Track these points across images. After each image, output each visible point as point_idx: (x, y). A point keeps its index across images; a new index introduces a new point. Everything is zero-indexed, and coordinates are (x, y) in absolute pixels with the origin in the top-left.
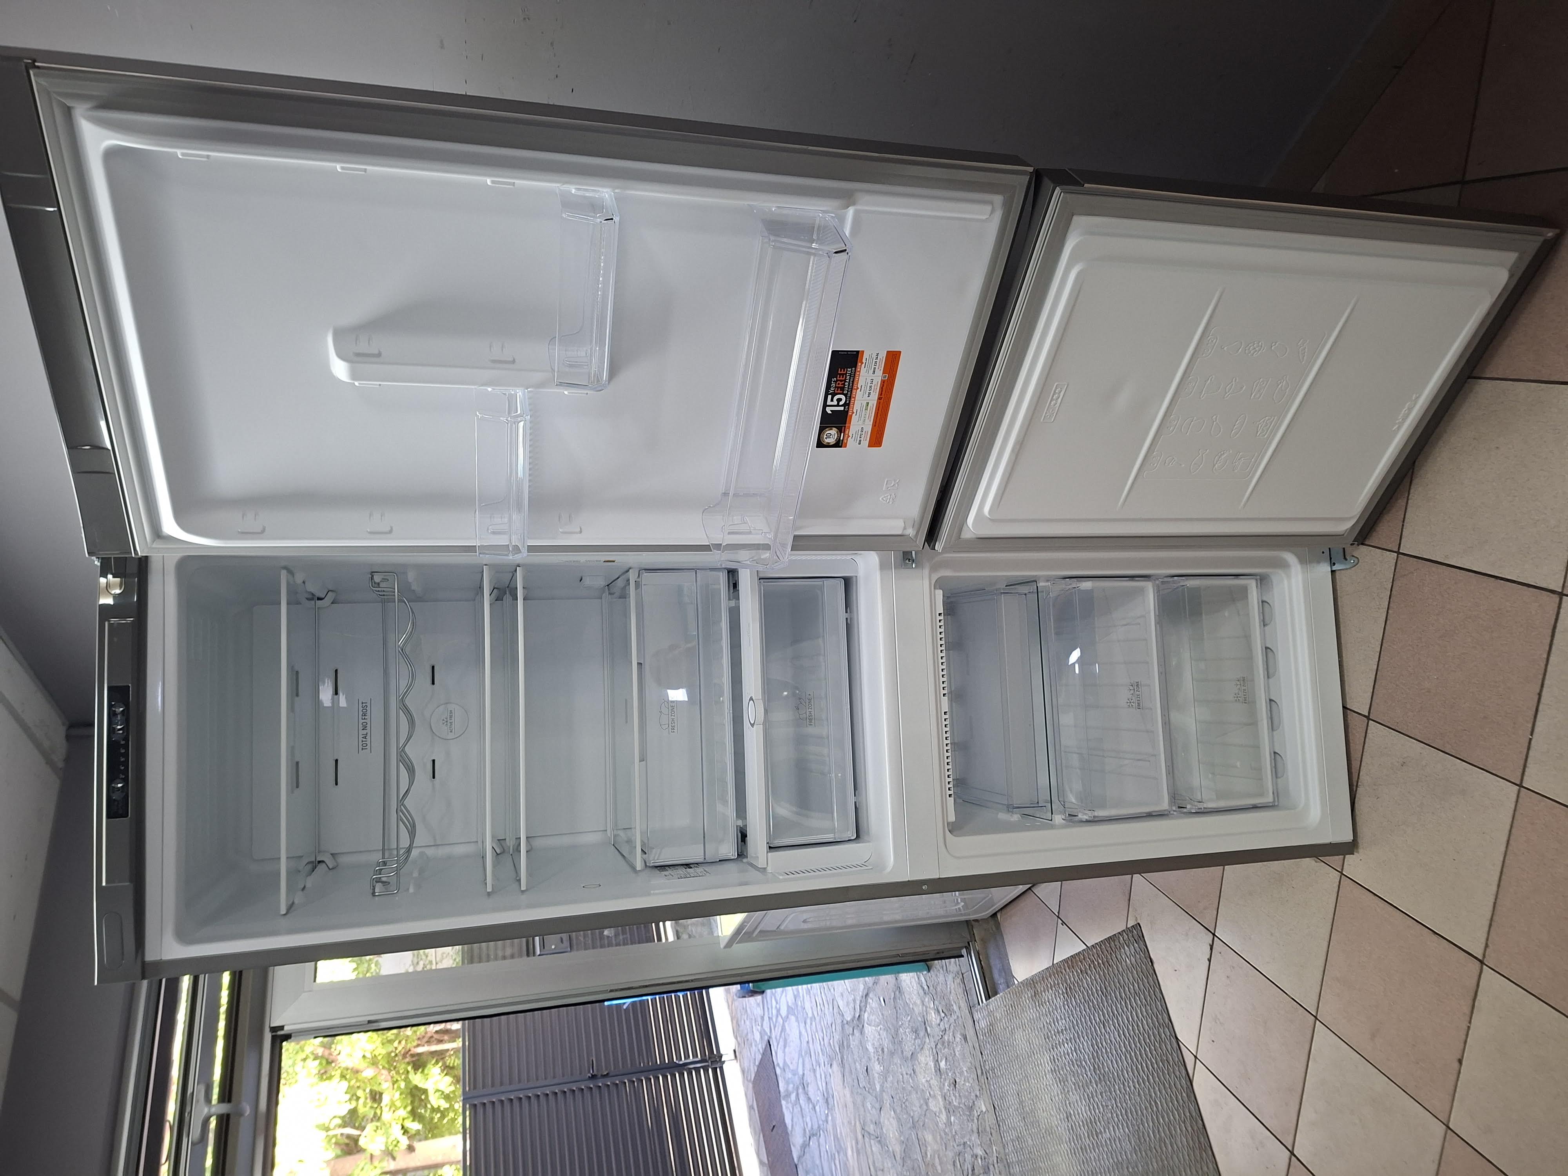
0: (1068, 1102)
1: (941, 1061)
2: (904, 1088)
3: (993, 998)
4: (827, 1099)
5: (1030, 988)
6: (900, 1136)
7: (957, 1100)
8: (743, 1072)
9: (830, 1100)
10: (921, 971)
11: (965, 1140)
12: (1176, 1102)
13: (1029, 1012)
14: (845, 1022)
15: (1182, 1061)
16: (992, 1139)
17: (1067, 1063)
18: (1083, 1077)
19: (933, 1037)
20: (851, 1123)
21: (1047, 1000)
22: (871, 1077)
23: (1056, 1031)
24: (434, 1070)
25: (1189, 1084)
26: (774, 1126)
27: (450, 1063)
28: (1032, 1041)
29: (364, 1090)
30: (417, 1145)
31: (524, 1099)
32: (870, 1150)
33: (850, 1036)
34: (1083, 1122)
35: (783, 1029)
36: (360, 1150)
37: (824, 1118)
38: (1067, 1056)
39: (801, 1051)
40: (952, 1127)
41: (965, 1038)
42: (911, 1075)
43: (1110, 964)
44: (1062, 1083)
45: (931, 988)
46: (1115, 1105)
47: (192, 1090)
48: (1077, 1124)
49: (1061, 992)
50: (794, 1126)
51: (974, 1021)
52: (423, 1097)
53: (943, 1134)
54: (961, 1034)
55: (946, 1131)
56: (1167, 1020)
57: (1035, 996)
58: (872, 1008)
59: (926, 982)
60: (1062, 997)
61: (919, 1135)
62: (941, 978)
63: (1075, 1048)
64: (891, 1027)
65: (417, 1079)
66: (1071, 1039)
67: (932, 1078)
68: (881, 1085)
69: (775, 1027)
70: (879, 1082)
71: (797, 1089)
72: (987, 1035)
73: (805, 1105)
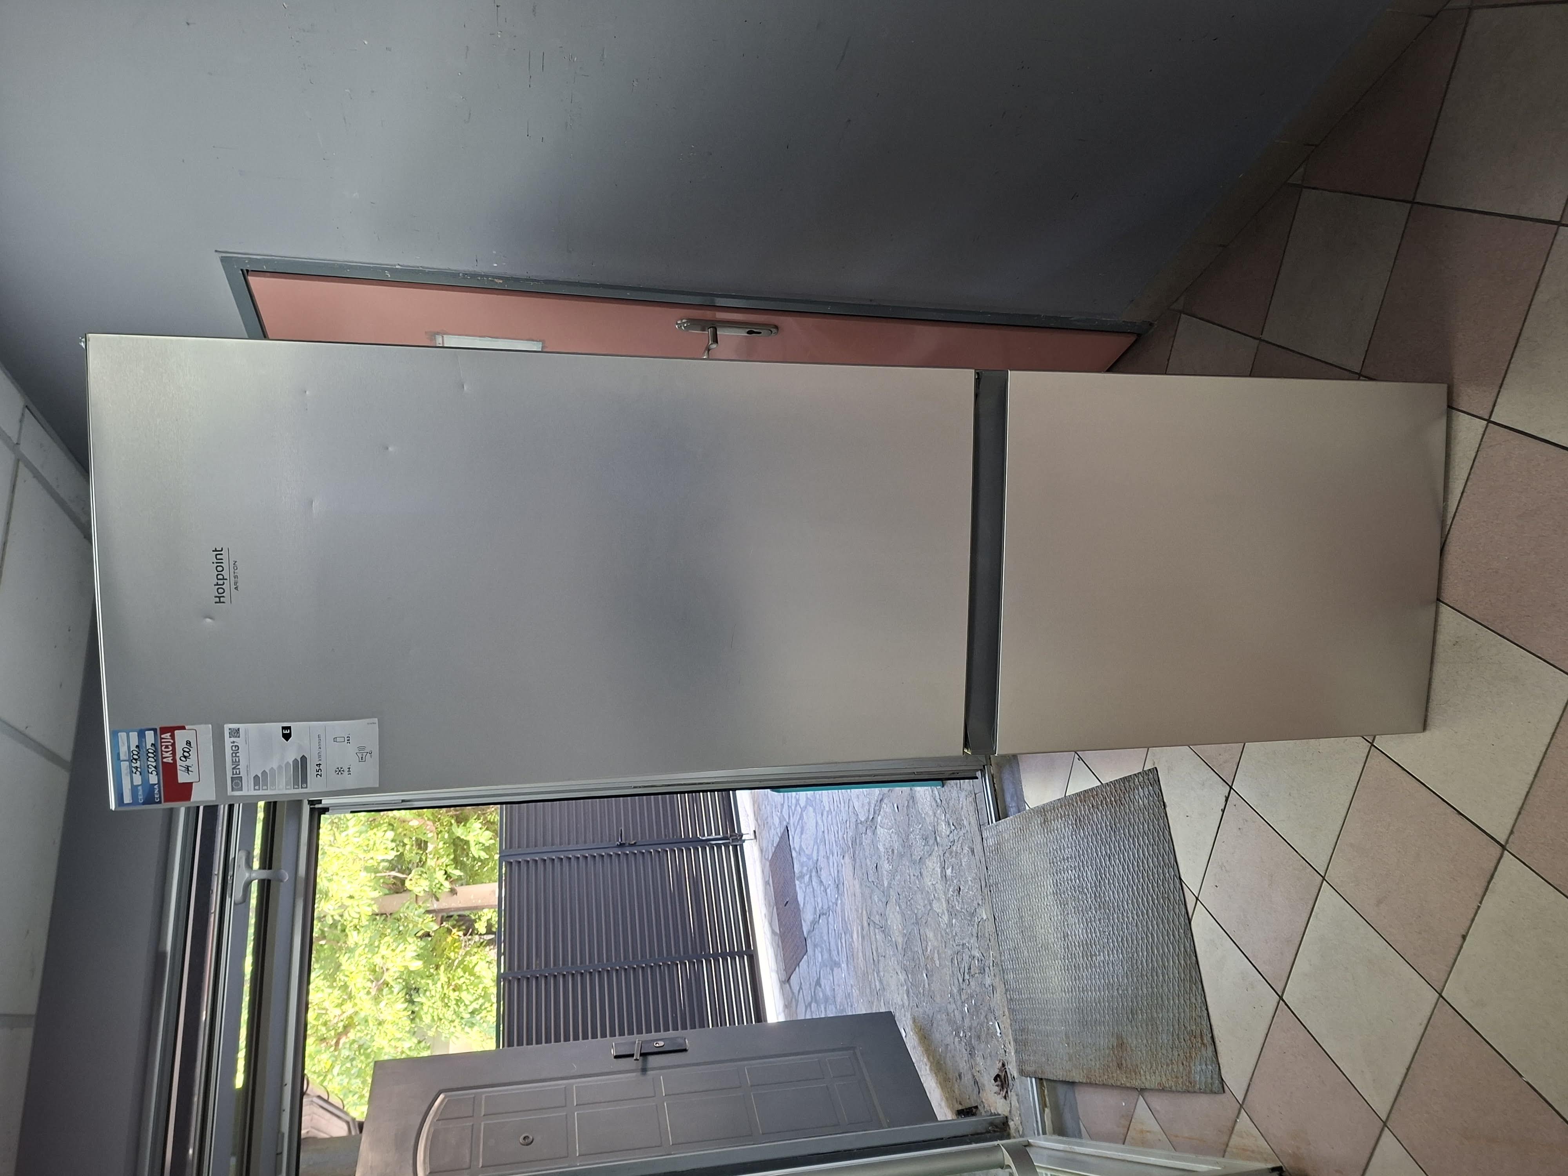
0: (1066, 924)
1: (947, 869)
2: (910, 888)
3: (1003, 820)
4: (838, 885)
5: (1040, 815)
6: (904, 930)
7: (960, 906)
8: (761, 851)
9: (841, 886)
10: (936, 786)
11: (964, 942)
12: (1172, 937)
13: (1036, 837)
14: (859, 821)
15: (1183, 900)
16: (990, 944)
17: (1069, 888)
18: (1083, 902)
19: (942, 846)
20: (858, 911)
21: (1055, 828)
22: (880, 873)
23: (1062, 857)
24: (475, 825)
25: (1187, 921)
26: (787, 902)
27: (490, 819)
28: (1037, 864)
29: (411, 838)
30: (459, 889)
31: (556, 860)
32: (874, 937)
33: (863, 835)
34: (1078, 943)
35: (801, 817)
36: (406, 891)
37: (834, 901)
38: (1070, 882)
39: (816, 838)
40: (953, 928)
41: (973, 852)
42: (917, 877)
43: (1123, 803)
44: (1063, 906)
45: (944, 802)
46: (1112, 932)
47: (233, 856)
48: (1073, 944)
49: (1070, 823)
50: (806, 904)
51: (982, 838)
52: (465, 847)
53: (943, 932)
54: (969, 847)
55: (947, 931)
56: (1172, 861)
57: (1045, 824)
58: (885, 812)
59: (940, 795)
60: (1071, 827)
61: (921, 930)
62: (954, 794)
63: (1078, 875)
64: (902, 831)
65: (459, 831)
66: (1075, 866)
67: (937, 883)
68: (888, 883)
69: (793, 814)
70: (887, 879)
71: (811, 871)
72: (994, 852)
73: (817, 886)
